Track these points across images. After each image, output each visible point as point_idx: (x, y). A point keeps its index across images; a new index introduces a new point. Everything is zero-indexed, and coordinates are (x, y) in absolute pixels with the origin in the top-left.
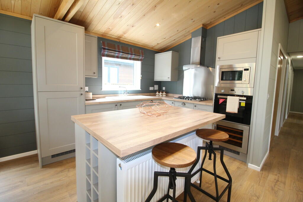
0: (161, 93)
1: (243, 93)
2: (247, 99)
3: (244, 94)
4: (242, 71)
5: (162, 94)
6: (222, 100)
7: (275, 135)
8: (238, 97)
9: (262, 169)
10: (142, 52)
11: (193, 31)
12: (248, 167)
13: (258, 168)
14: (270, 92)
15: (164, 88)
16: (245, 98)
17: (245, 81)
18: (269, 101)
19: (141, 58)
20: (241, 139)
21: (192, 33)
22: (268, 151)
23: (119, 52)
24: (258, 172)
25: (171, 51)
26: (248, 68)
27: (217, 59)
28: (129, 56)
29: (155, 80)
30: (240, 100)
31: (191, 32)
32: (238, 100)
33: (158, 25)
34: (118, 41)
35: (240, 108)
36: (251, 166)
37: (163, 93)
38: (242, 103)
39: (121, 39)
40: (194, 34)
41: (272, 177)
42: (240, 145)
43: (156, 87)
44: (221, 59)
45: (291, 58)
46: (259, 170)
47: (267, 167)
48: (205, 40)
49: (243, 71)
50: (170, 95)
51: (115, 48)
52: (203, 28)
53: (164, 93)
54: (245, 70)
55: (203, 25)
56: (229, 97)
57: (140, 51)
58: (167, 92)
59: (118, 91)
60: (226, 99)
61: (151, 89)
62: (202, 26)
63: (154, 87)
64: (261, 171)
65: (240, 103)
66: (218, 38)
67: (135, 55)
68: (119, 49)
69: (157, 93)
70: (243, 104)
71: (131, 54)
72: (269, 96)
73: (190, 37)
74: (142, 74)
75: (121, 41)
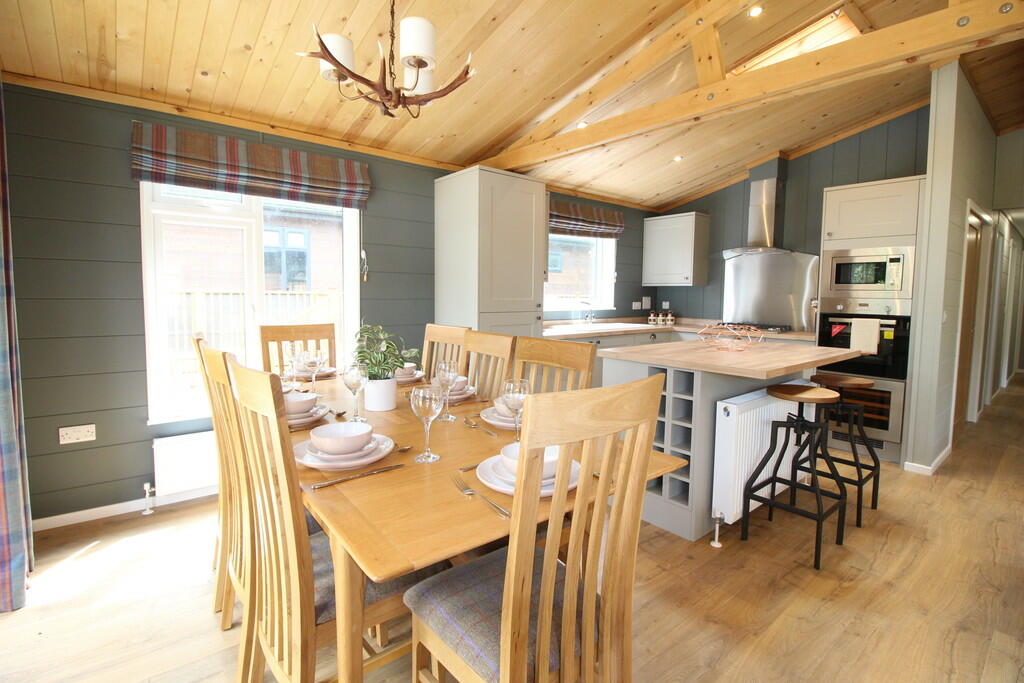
0: (661, 317)
1: (888, 312)
2: (898, 323)
3: (891, 314)
4: (885, 263)
5: (663, 320)
6: (838, 327)
7: (969, 419)
8: (878, 320)
9: (937, 472)
10: (619, 216)
11: (753, 166)
12: (905, 469)
13: (927, 470)
14: (949, 306)
15: (666, 305)
16: (893, 322)
17: (892, 284)
18: (948, 328)
19: (616, 230)
20: (886, 413)
21: (750, 170)
22: (950, 445)
23: (577, 220)
24: (928, 477)
25: (694, 213)
26: (897, 257)
27: (824, 236)
28: (594, 228)
29: (644, 285)
30: (882, 326)
31: (749, 167)
32: (878, 326)
33: (678, 159)
34: (573, 194)
35: (882, 342)
36: (910, 466)
37: (667, 315)
38: (886, 333)
39: (580, 189)
40: (758, 173)
41: (956, 483)
42: (884, 426)
43: (646, 303)
44: (835, 236)
45: (1010, 218)
46: (930, 474)
47: (946, 470)
48: (784, 187)
49: (888, 264)
50: (684, 321)
51: (569, 213)
52: (779, 159)
53: (670, 317)
54: (892, 260)
55: (781, 152)
56: (854, 321)
57: (616, 213)
58: (677, 316)
59: (570, 312)
60: (849, 325)
61: (636, 306)
62: (778, 155)
63: (641, 301)
64: (934, 474)
65: (882, 333)
66: (825, 189)
67: (606, 225)
68: (577, 215)
69: (652, 317)
70: (889, 334)
71: (599, 224)
72: (945, 316)
73: (746, 176)
74: (617, 270)
75: (580, 195)
